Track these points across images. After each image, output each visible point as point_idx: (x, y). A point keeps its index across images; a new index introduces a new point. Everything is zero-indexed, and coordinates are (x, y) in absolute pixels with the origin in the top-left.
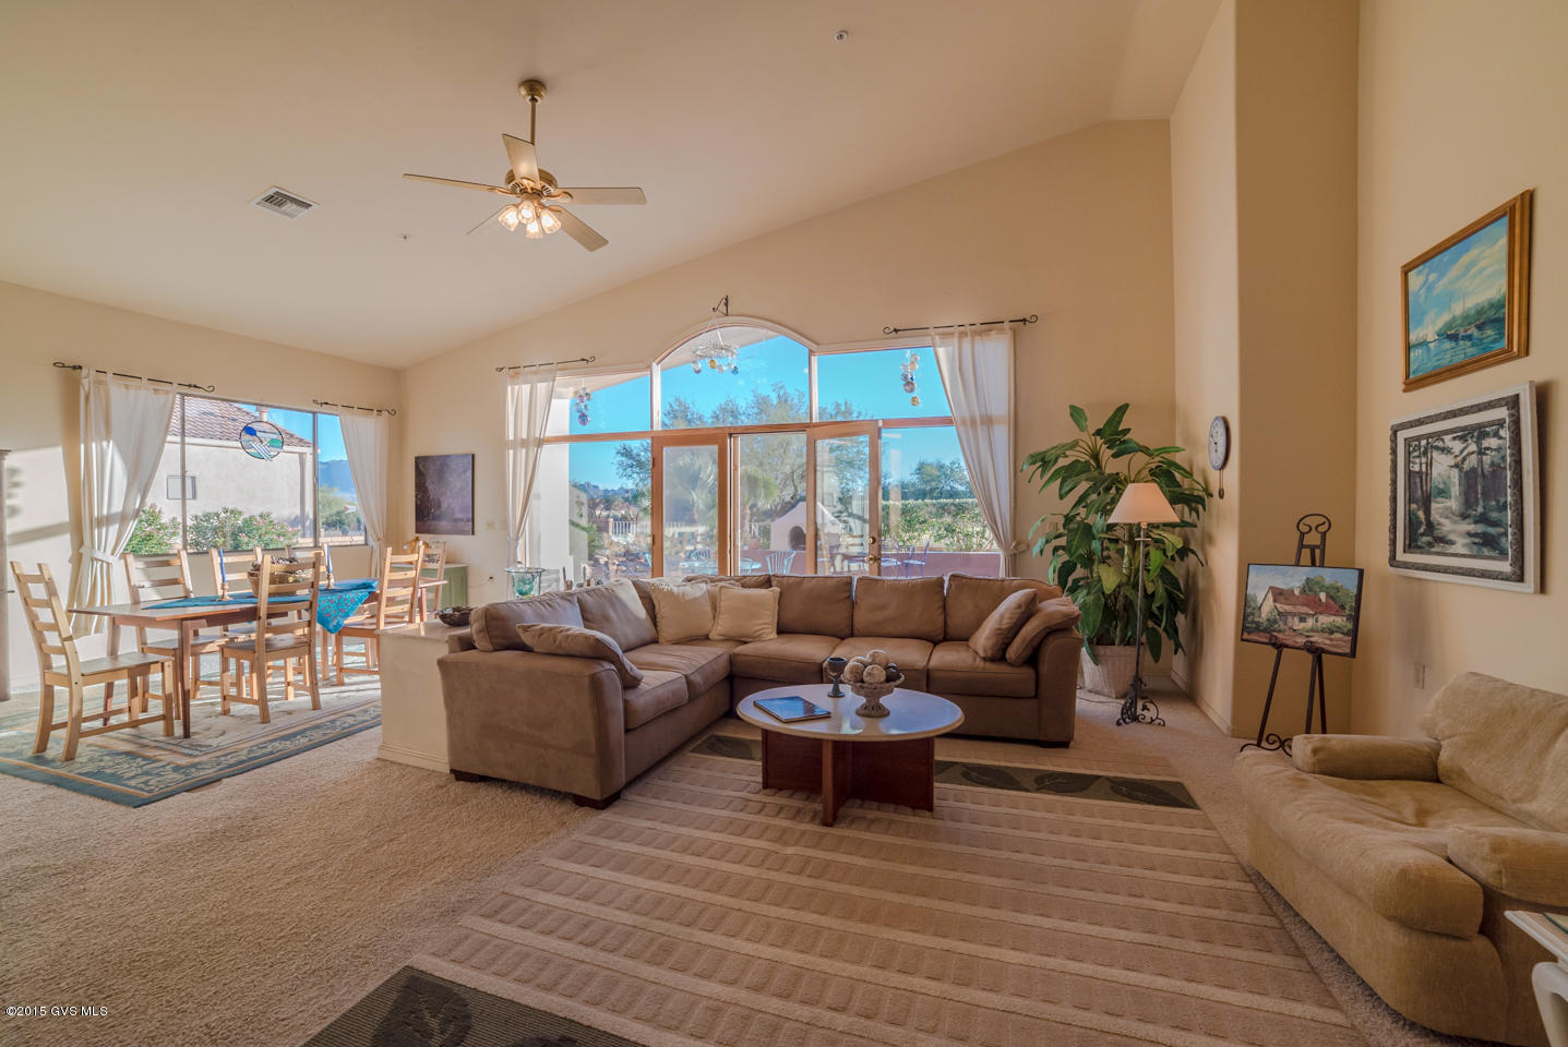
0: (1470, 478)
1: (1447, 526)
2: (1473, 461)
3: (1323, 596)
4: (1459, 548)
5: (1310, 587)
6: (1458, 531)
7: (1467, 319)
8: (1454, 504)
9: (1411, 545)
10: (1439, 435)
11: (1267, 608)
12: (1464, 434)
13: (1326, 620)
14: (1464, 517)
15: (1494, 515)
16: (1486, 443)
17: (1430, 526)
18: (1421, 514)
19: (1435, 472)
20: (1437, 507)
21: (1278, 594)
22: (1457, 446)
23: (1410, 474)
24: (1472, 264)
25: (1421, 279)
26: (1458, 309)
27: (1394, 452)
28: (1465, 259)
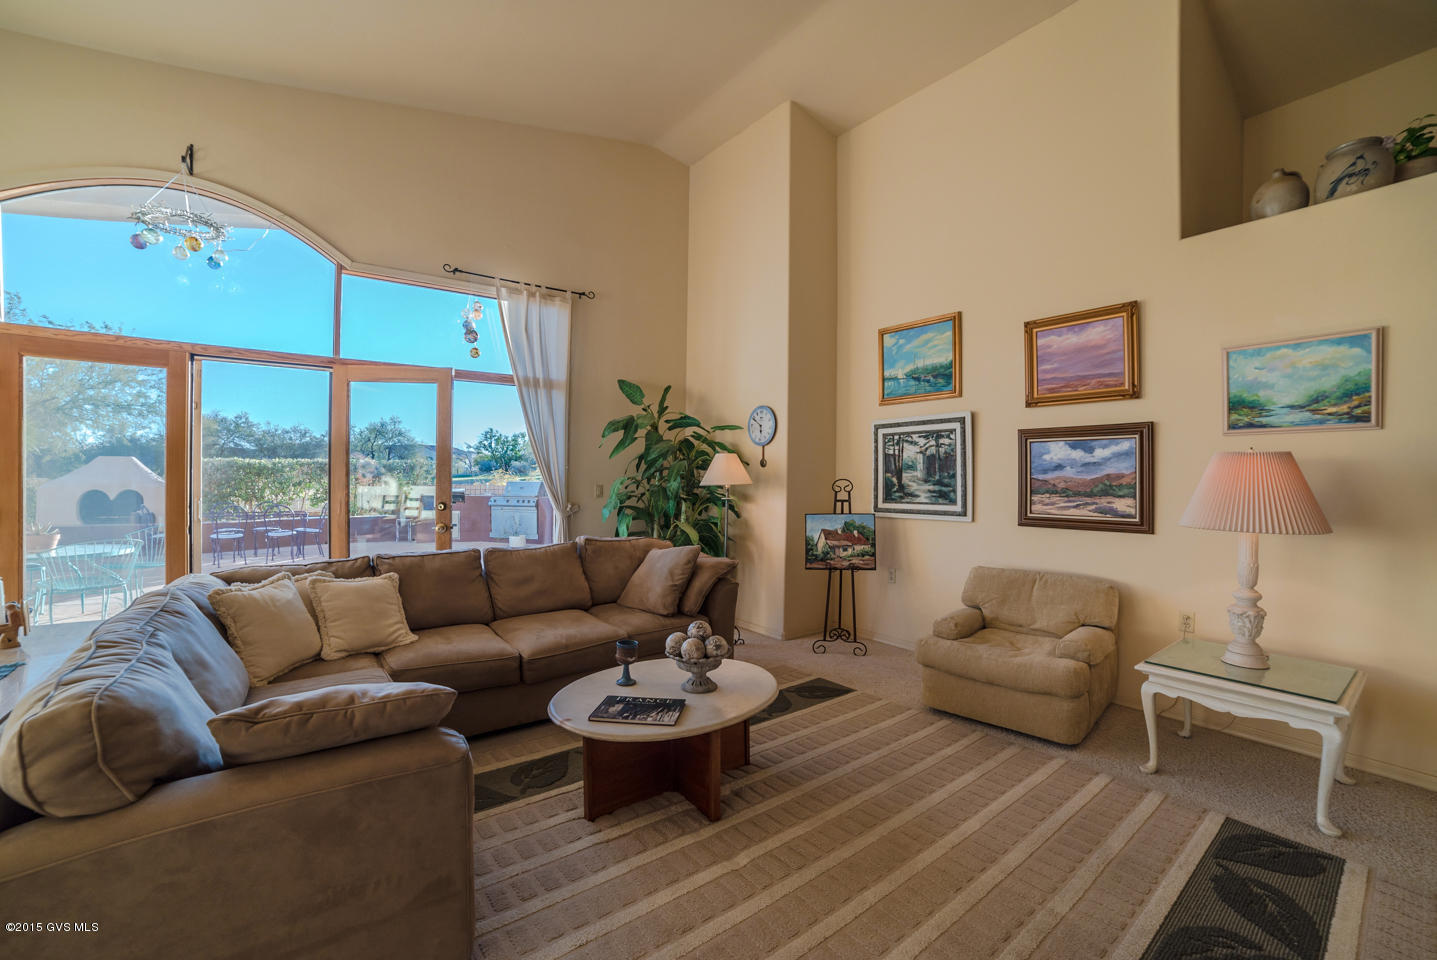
0: (930, 461)
1: (914, 487)
2: (933, 450)
3: (855, 532)
4: (922, 499)
5: (847, 527)
6: (922, 491)
7: (926, 370)
8: (919, 473)
9: (888, 498)
10: (909, 434)
11: (821, 544)
12: (927, 435)
13: (859, 548)
14: (926, 481)
15: (946, 481)
16: (941, 441)
17: (902, 487)
18: (895, 480)
19: (905, 455)
20: (906, 476)
21: (828, 534)
22: (922, 441)
23: (886, 456)
24: (928, 341)
25: (893, 341)
26: (920, 364)
27: (876, 441)
28: (924, 337)
